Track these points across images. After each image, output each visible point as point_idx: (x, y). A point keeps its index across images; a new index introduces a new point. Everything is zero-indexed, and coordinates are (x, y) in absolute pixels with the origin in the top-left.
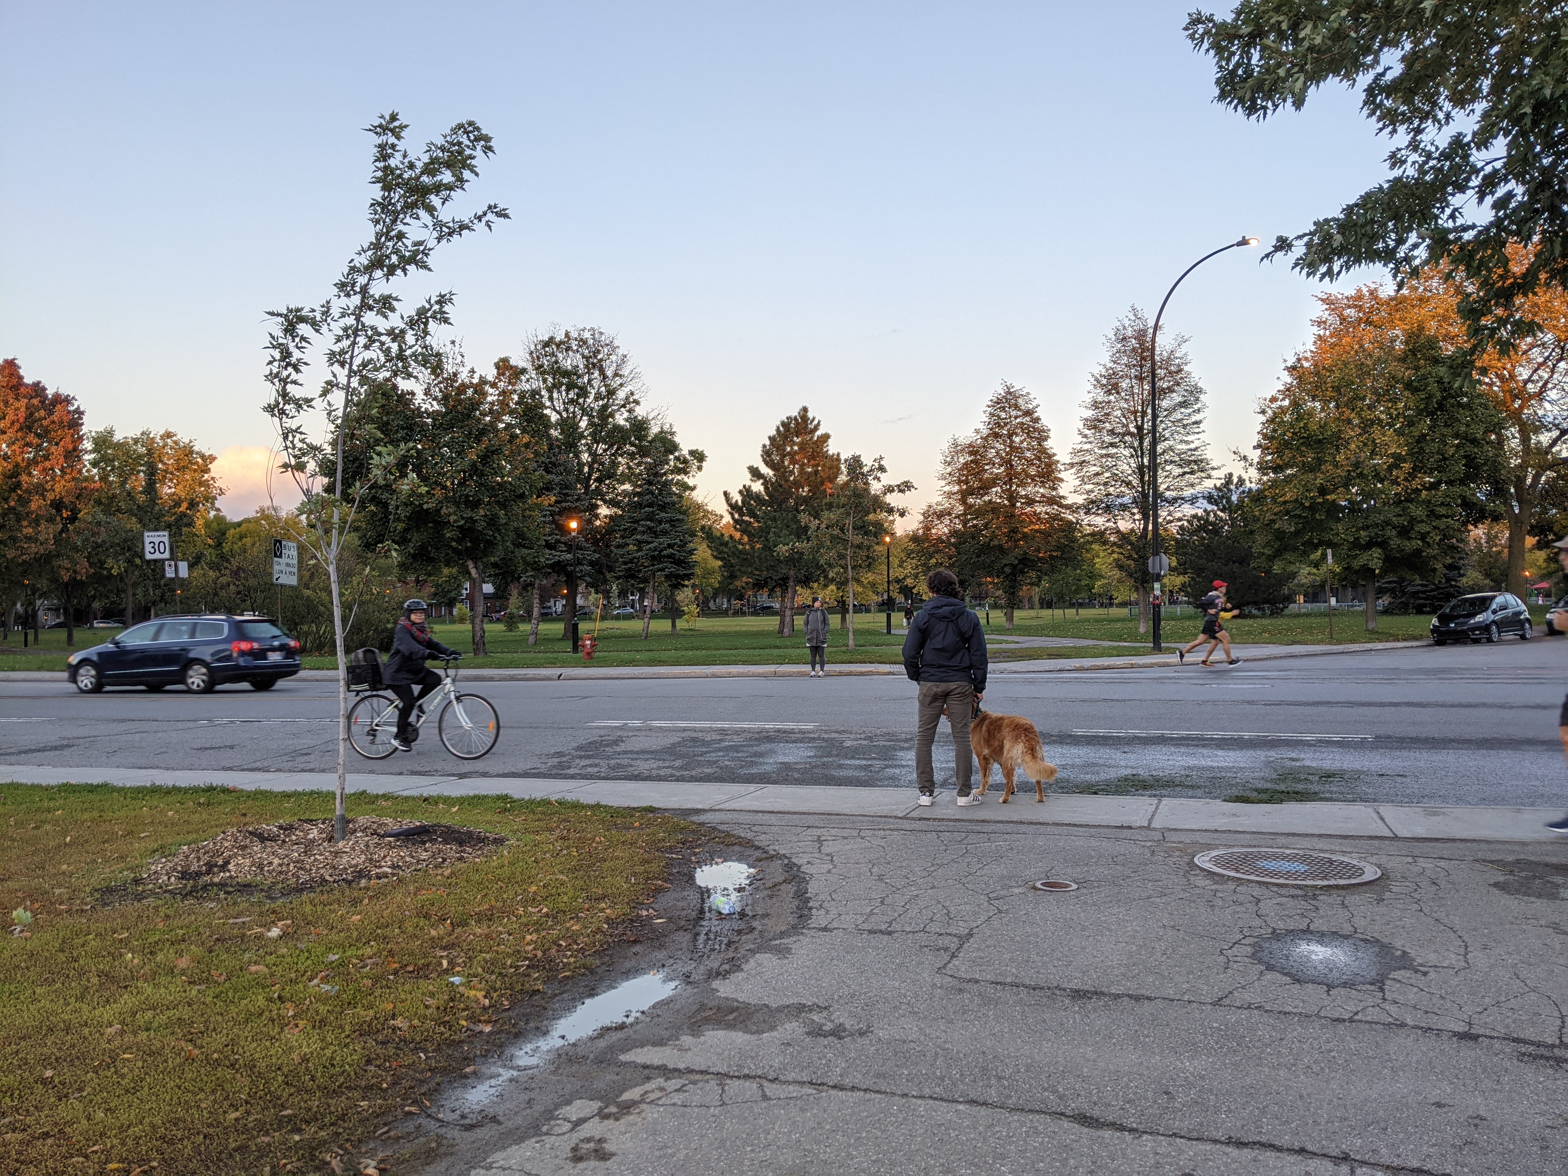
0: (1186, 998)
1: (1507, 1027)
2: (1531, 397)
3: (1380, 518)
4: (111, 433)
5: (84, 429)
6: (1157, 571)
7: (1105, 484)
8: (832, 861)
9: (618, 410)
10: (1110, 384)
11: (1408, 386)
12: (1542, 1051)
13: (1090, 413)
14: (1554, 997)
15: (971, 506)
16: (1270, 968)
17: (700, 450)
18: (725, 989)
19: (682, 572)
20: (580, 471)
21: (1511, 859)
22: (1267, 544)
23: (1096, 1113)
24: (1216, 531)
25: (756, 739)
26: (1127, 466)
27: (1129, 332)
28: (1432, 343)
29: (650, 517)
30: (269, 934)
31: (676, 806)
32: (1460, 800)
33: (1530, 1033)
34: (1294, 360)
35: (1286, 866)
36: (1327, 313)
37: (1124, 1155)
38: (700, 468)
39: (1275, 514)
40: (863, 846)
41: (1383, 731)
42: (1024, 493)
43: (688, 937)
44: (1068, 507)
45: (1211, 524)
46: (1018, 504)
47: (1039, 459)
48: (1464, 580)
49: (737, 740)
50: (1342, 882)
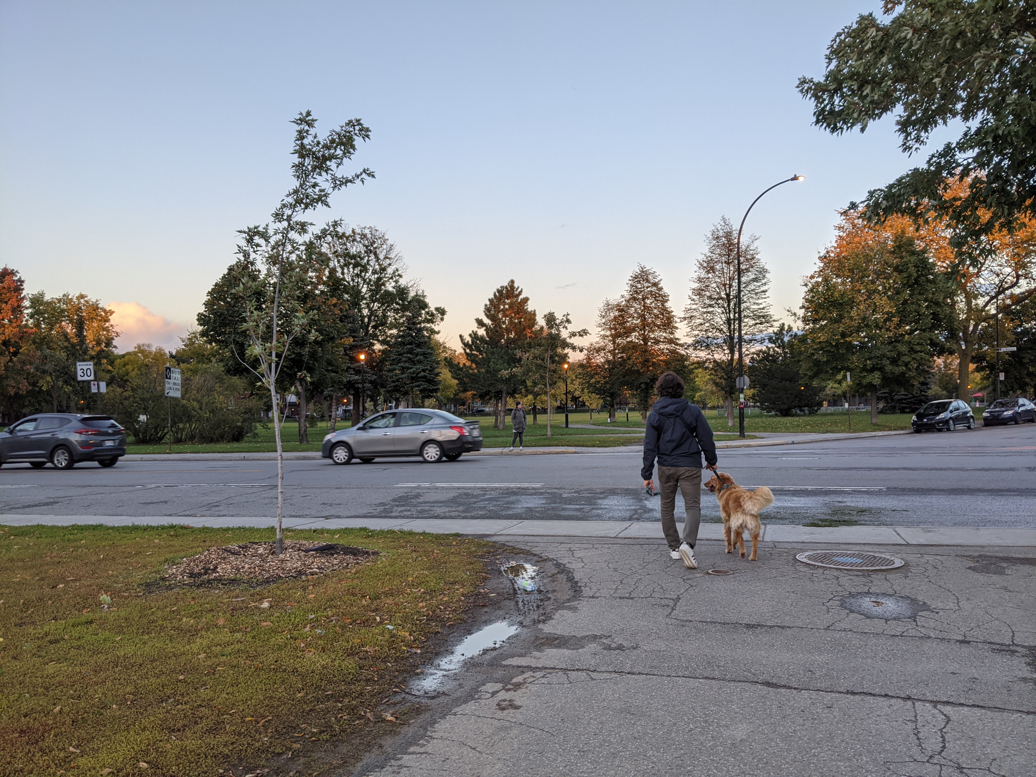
0: (809, 626)
1: (985, 637)
2: (972, 275)
3: (878, 353)
4: (42, 295)
5: (24, 293)
6: (742, 386)
7: (706, 331)
8: (583, 561)
9: (388, 281)
10: (709, 267)
11: (896, 269)
12: (1004, 648)
13: (696, 285)
14: (1008, 622)
15: (618, 345)
16: (852, 611)
17: (442, 307)
18: (547, 628)
19: (432, 387)
20: (362, 321)
21: (976, 554)
22: (809, 369)
23: (774, 681)
24: (774, 360)
25: (506, 494)
26: (720, 319)
27: (721, 234)
28: (910, 242)
29: (410, 352)
30: (262, 606)
31: (473, 533)
32: (941, 524)
33: (996, 640)
34: (825, 252)
35: (849, 560)
36: (844, 221)
37: (794, 700)
38: (442, 319)
39: (815, 350)
40: (598, 553)
41: (891, 484)
42: (653, 336)
43: (513, 603)
44: (682, 345)
45: (771, 356)
46: (649, 343)
47: (662, 314)
48: (930, 391)
49: (494, 494)
50: (883, 568)
